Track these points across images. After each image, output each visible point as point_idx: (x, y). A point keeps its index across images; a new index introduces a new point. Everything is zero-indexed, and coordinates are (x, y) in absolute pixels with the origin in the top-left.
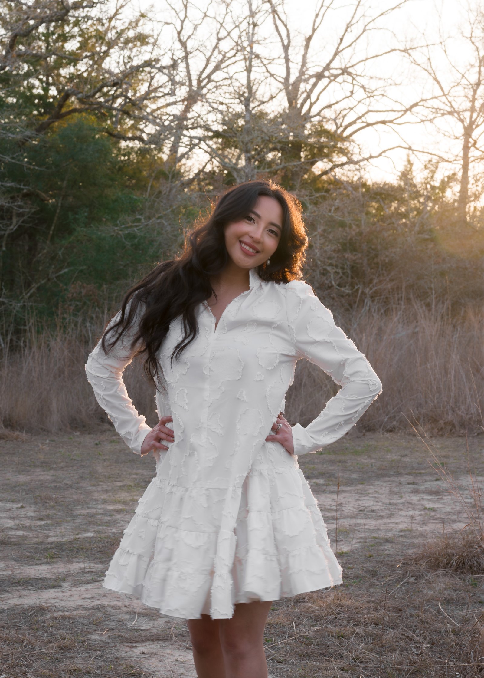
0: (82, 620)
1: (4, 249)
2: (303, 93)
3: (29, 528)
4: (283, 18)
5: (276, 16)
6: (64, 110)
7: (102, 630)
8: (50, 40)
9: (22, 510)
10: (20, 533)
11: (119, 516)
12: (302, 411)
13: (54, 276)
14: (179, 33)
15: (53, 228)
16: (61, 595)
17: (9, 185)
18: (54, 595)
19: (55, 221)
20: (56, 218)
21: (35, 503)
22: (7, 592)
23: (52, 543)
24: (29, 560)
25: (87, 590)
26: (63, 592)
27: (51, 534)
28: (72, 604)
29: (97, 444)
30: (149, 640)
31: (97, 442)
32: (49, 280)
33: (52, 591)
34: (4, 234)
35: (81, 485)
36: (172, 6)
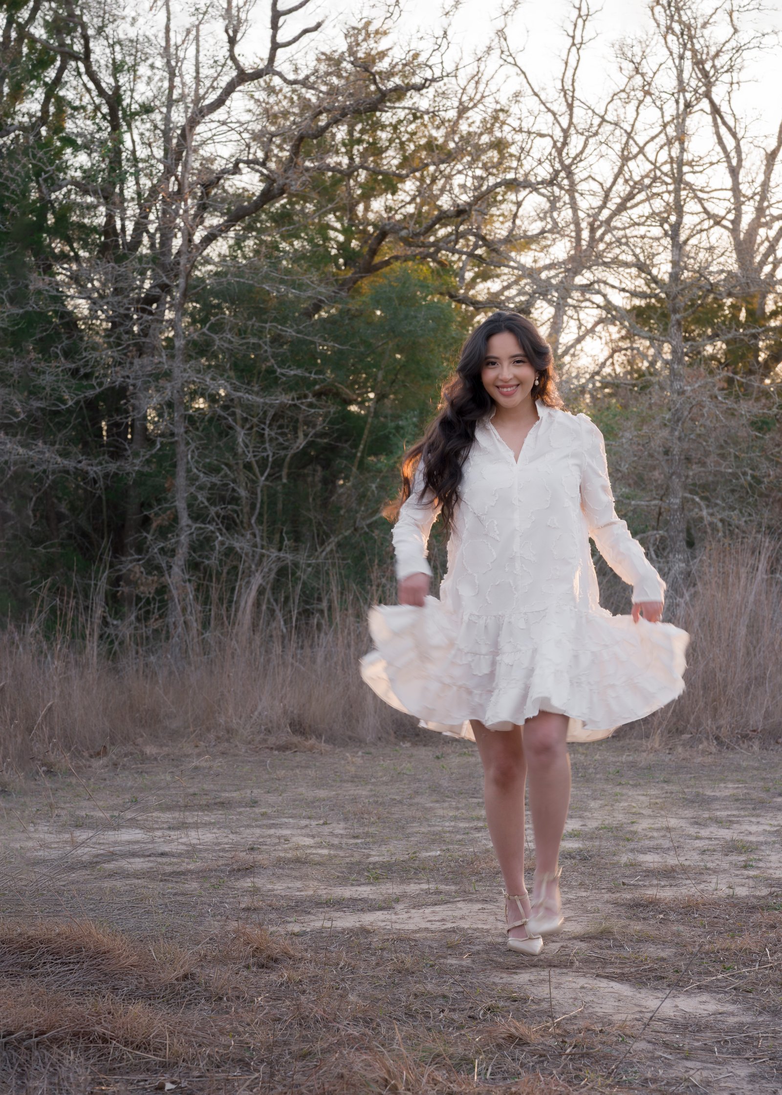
0: (429, 943)
1: (285, 481)
2: (763, 242)
3: (339, 847)
4: (730, 121)
5: (719, 120)
6: (377, 260)
7: (462, 954)
8: (355, 152)
9: (326, 827)
10: (325, 852)
11: (479, 835)
12: (766, 712)
13: (364, 524)
14: (560, 152)
15: (362, 447)
16: (394, 917)
17: (292, 373)
18: (382, 917)
19: (365, 437)
20: (366, 432)
21: (346, 819)
22: (309, 913)
23: (374, 864)
24: (343, 881)
25: (433, 912)
26: (396, 914)
27: (373, 853)
28: (412, 927)
29: (438, 758)
30: (535, 966)
31: (439, 754)
32: (356, 530)
33: (379, 913)
34: (286, 456)
35: (416, 800)
36: (548, 105)
